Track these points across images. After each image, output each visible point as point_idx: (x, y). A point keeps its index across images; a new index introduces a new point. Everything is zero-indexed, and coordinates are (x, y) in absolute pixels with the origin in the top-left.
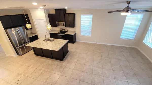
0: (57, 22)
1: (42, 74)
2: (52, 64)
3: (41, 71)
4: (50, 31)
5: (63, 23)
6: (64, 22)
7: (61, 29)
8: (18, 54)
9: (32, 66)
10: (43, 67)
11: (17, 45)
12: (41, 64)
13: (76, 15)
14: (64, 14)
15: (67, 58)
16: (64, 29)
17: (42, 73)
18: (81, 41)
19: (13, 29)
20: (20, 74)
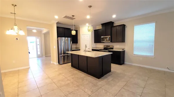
0: (102, 37)
1: (68, 85)
2: (85, 78)
3: (69, 82)
4: (92, 48)
5: (108, 37)
6: (110, 36)
7: (105, 46)
8: (59, 62)
9: (63, 74)
10: (73, 78)
11: (62, 53)
12: (72, 75)
13: (126, 27)
14: (111, 27)
15: (106, 77)
16: (109, 46)
17: (68, 83)
18: (134, 64)
19: (63, 38)
20: (50, 77)
